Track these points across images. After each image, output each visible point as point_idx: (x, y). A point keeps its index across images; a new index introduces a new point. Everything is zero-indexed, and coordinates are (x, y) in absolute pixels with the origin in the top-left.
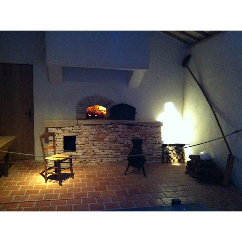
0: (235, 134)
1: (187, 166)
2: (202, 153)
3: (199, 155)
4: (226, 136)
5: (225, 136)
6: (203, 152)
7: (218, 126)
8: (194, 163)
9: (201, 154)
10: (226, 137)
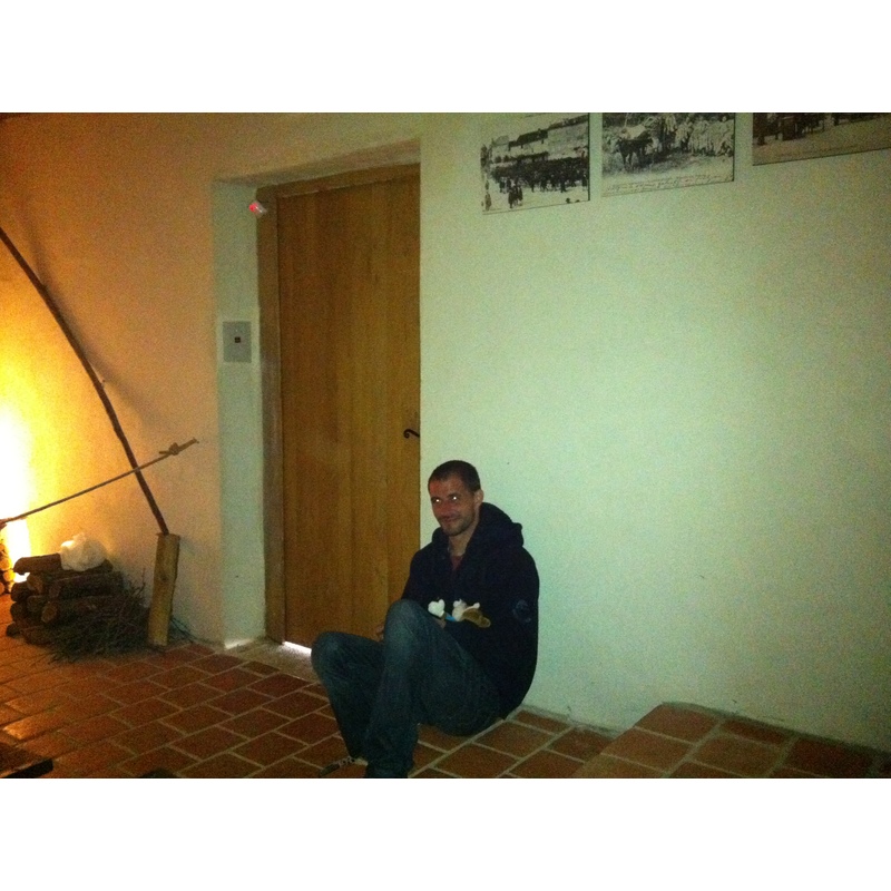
0: (171, 457)
1: (13, 607)
2: (69, 544)
3: (58, 555)
4: (143, 467)
5: (140, 465)
6: (71, 539)
7: (114, 434)
8: (40, 589)
9: (66, 550)
10: (143, 472)
